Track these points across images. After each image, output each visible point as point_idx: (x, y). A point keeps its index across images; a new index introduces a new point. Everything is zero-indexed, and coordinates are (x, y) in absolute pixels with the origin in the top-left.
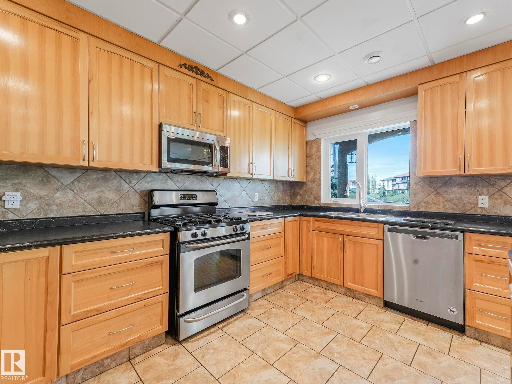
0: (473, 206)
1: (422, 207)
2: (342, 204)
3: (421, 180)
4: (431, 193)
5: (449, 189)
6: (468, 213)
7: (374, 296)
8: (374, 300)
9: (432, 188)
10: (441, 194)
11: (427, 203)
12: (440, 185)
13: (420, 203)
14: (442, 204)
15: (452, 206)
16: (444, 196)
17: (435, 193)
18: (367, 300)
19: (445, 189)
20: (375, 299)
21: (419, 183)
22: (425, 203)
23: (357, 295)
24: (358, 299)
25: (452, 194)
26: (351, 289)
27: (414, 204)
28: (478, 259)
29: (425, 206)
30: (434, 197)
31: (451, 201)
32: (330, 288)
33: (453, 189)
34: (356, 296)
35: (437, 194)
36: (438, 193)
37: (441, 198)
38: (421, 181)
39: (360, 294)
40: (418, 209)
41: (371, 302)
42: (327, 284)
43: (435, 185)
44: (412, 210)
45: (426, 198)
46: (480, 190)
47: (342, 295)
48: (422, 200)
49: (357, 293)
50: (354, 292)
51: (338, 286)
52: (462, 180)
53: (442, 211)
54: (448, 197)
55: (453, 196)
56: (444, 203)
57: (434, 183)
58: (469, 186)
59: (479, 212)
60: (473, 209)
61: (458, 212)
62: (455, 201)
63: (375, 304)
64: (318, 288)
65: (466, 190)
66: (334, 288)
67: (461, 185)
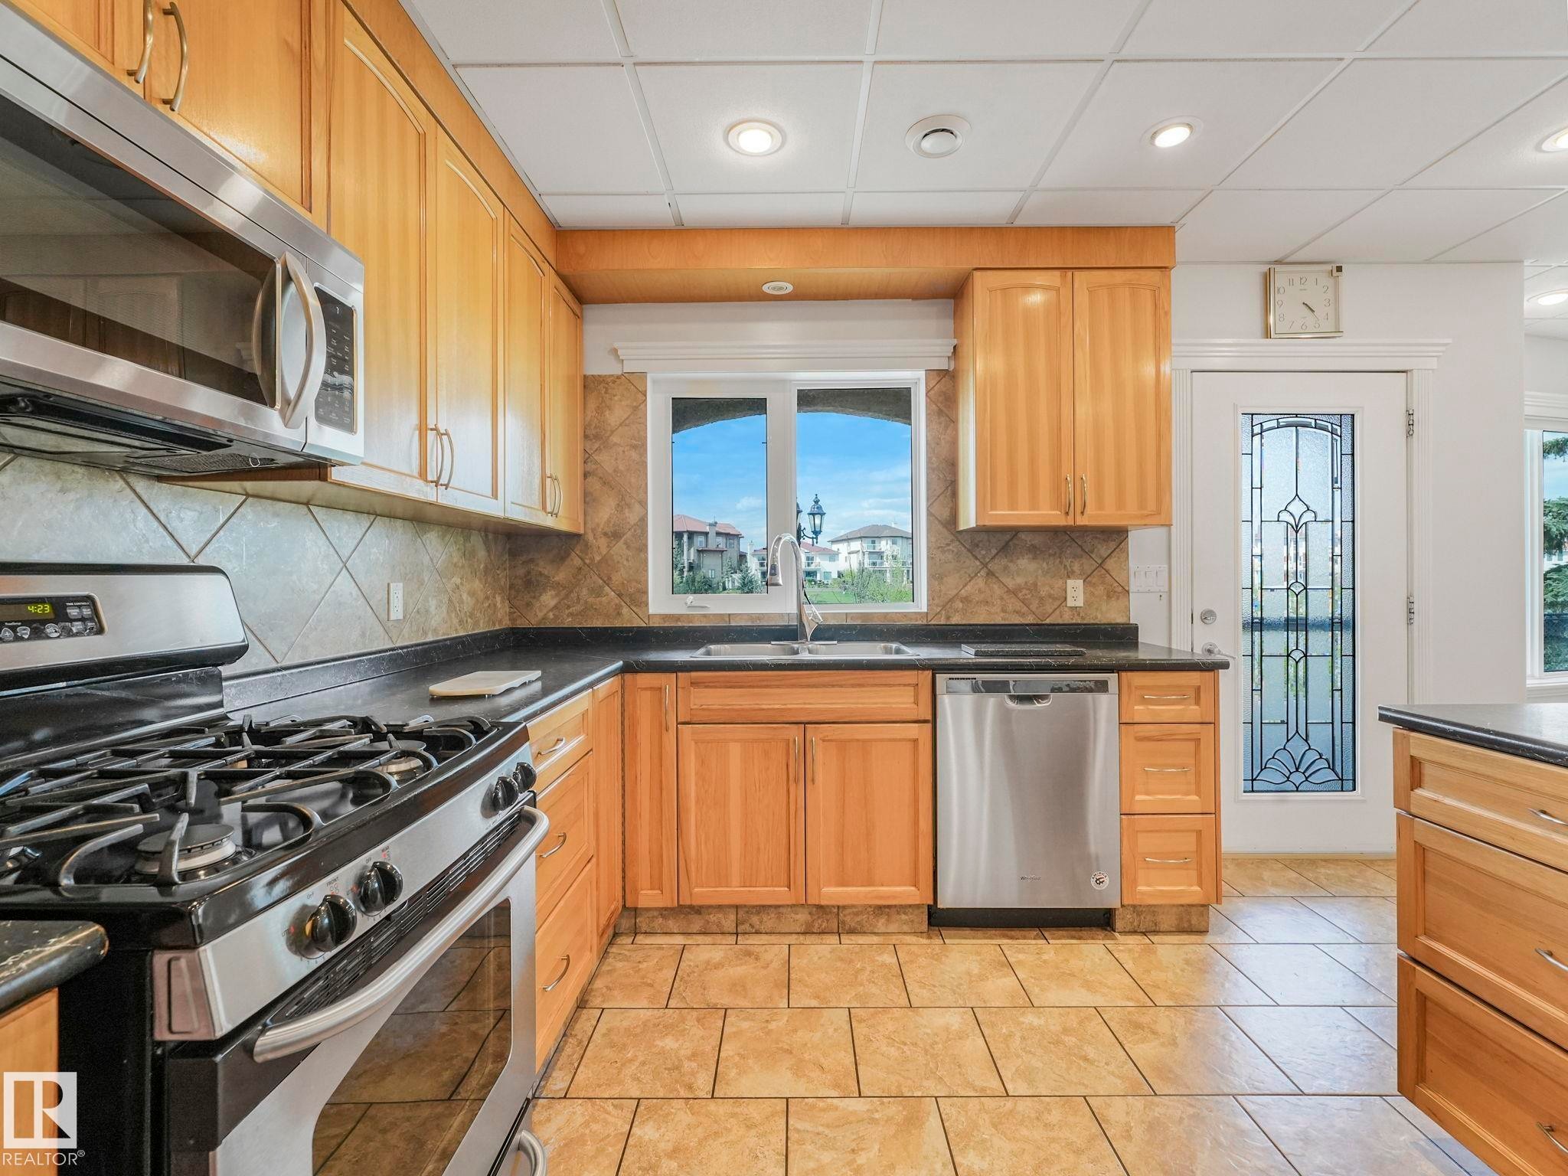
0: (1057, 603)
1: (957, 611)
2: (729, 615)
3: (953, 537)
4: (976, 575)
5: (1012, 561)
6: (1048, 621)
7: (901, 906)
8: (904, 917)
9: (976, 558)
10: (997, 575)
11: (966, 600)
12: (994, 551)
13: (951, 600)
14: (999, 601)
15: (1019, 605)
16: (1003, 580)
17: (983, 573)
18: (881, 925)
19: (1004, 561)
20: (905, 913)
21: (948, 545)
22: (962, 602)
23: (848, 919)
24: (852, 931)
25: (1018, 575)
26: (828, 906)
27: (937, 606)
28: (1142, 734)
29: (962, 609)
30: (980, 582)
31: (1014, 592)
32: (752, 926)
33: (1019, 562)
34: (844, 922)
35: (988, 574)
36: (990, 574)
37: (996, 587)
38: (952, 541)
39: (857, 914)
40: (948, 618)
41: (892, 928)
42: (741, 913)
43: (983, 552)
44: (933, 622)
45: (964, 587)
46: (1068, 564)
47: (802, 938)
48: (955, 592)
49: (847, 911)
50: (838, 914)
51: (781, 910)
52: (1037, 540)
53: (999, 620)
54: (1010, 583)
55: (1020, 580)
56: (1002, 599)
57: (980, 545)
58: (1050, 555)
59: (1067, 618)
60: (1057, 612)
61: (1030, 619)
62: (1024, 591)
63: (906, 928)
64: (708, 939)
65: (1045, 565)
66: (769, 921)
67: (1035, 551)
